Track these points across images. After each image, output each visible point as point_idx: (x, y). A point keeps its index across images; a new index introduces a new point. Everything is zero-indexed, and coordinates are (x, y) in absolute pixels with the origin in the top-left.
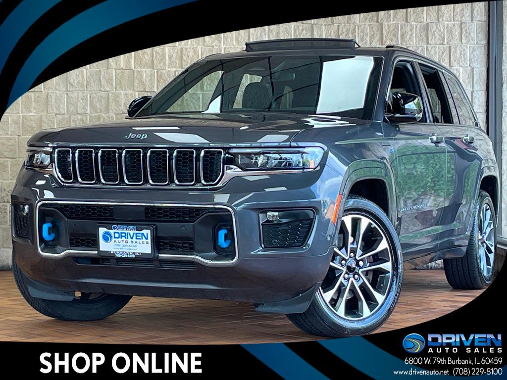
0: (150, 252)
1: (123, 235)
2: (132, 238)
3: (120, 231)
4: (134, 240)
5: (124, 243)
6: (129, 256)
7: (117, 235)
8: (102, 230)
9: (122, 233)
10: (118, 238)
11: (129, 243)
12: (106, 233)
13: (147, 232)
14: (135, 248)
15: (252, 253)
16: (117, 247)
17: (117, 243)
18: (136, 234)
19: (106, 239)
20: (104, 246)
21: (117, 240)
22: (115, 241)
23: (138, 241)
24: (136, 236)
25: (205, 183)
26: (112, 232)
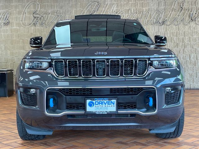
0: (115, 111)
1: (100, 103)
2: (105, 104)
3: (99, 101)
4: (107, 105)
5: (101, 107)
6: (103, 113)
7: (97, 103)
8: (88, 101)
9: (99, 102)
10: (98, 104)
11: (104, 107)
12: (90, 102)
13: (114, 101)
14: (107, 109)
15: (163, 107)
16: (97, 109)
17: (97, 107)
18: (108, 102)
19: (90, 105)
20: (89, 109)
21: (97, 105)
22: (96, 106)
23: (109, 105)
24: (108, 103)
25: (139, 75)
26: (94, 102)
